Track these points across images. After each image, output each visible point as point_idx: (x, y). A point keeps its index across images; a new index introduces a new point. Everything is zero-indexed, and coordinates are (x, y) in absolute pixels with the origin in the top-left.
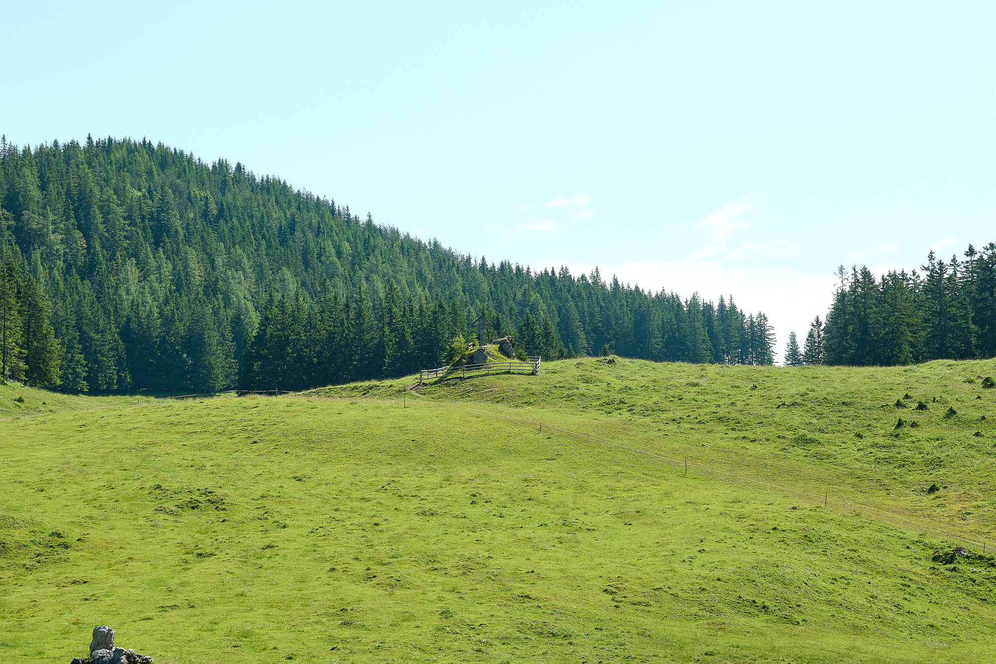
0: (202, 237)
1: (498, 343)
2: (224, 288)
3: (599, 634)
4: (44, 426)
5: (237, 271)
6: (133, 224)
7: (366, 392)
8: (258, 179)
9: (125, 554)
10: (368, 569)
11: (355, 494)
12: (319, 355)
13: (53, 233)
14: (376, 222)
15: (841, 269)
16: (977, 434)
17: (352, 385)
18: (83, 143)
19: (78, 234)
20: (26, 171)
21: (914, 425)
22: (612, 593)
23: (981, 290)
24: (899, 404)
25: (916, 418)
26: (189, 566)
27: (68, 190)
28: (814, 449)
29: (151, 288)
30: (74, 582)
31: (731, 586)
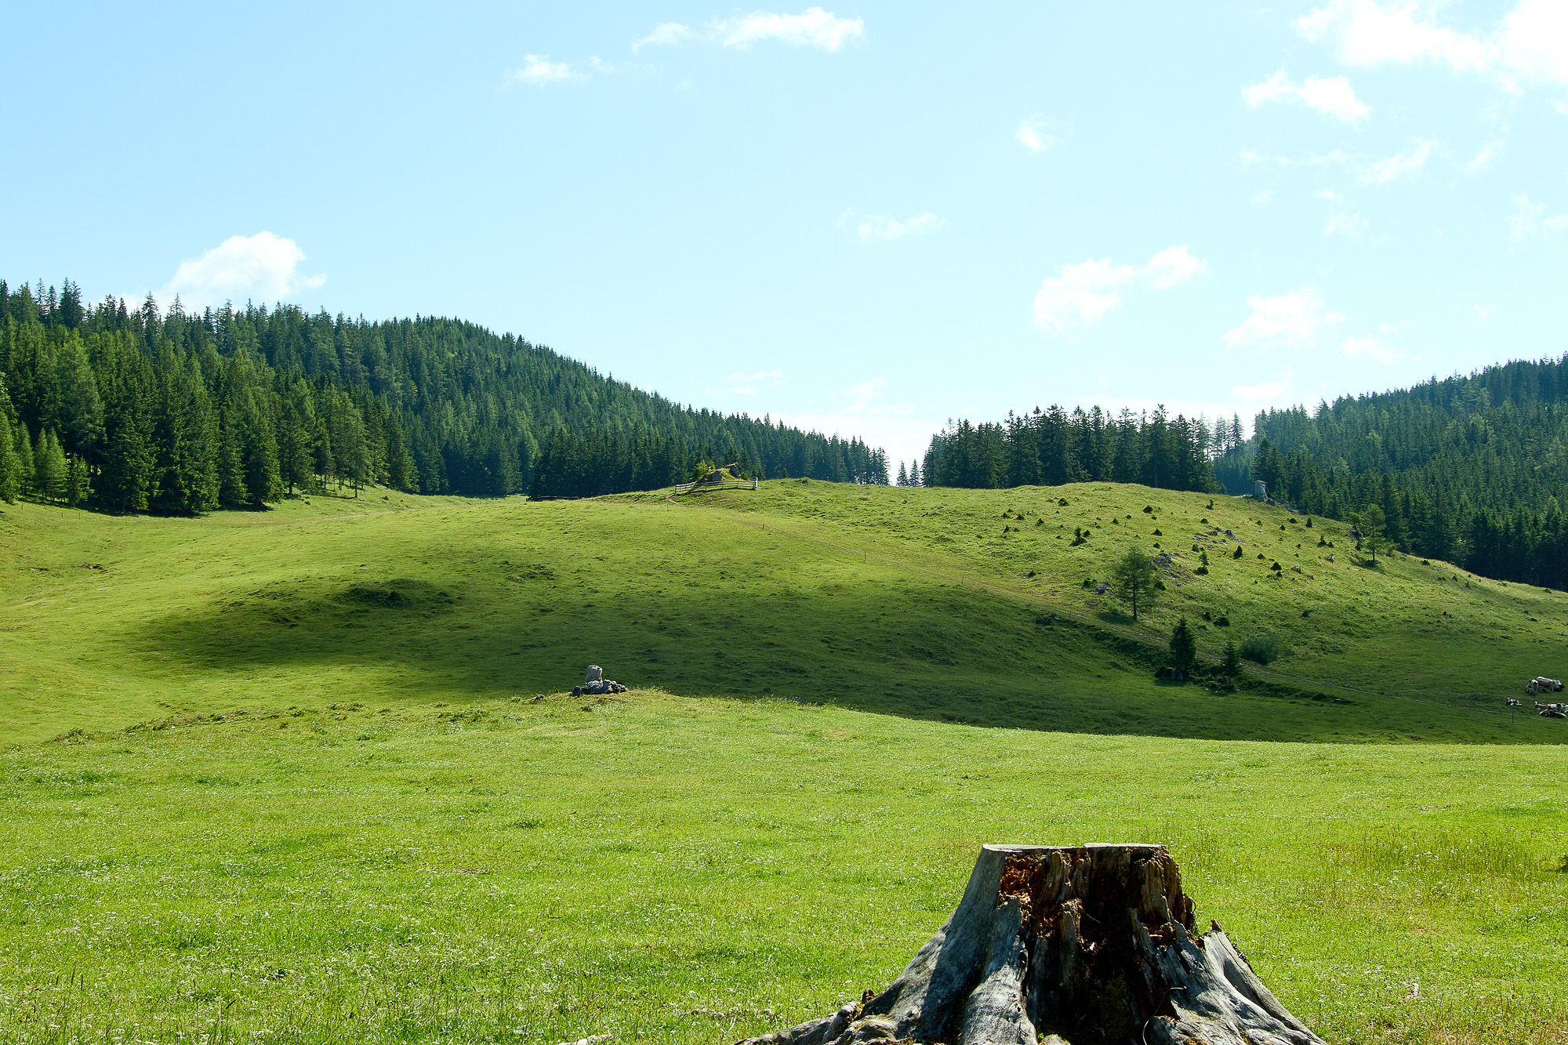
0: (496, 386)
1: (729, 467)
2: (512, 423)
3: (823, 671)
4: (417, 518)
5: (521, 410)
6: (449, 376)
7: (638, 498)
8: (534, 347)
9: (491, 608)
10: (660, 623)
11: (640, 571)
12: (586, 471)
13: (396, 381)
14: (615, 378)
15: (950, 420)
16: (1058, 537)
17: (627, 494)
18: (414, 320)
19: (412, 383)
20: (377, 338)
21: (1016, 530)
22: (827, 642)
23: (1045, 438)
24: (1005, 516)
25: (1017, 525)
26: (537, 618)
27: (405, 352)
28: (949, 545)
29: (463, 421)
30: (460, 627)
31: (906, 639)
